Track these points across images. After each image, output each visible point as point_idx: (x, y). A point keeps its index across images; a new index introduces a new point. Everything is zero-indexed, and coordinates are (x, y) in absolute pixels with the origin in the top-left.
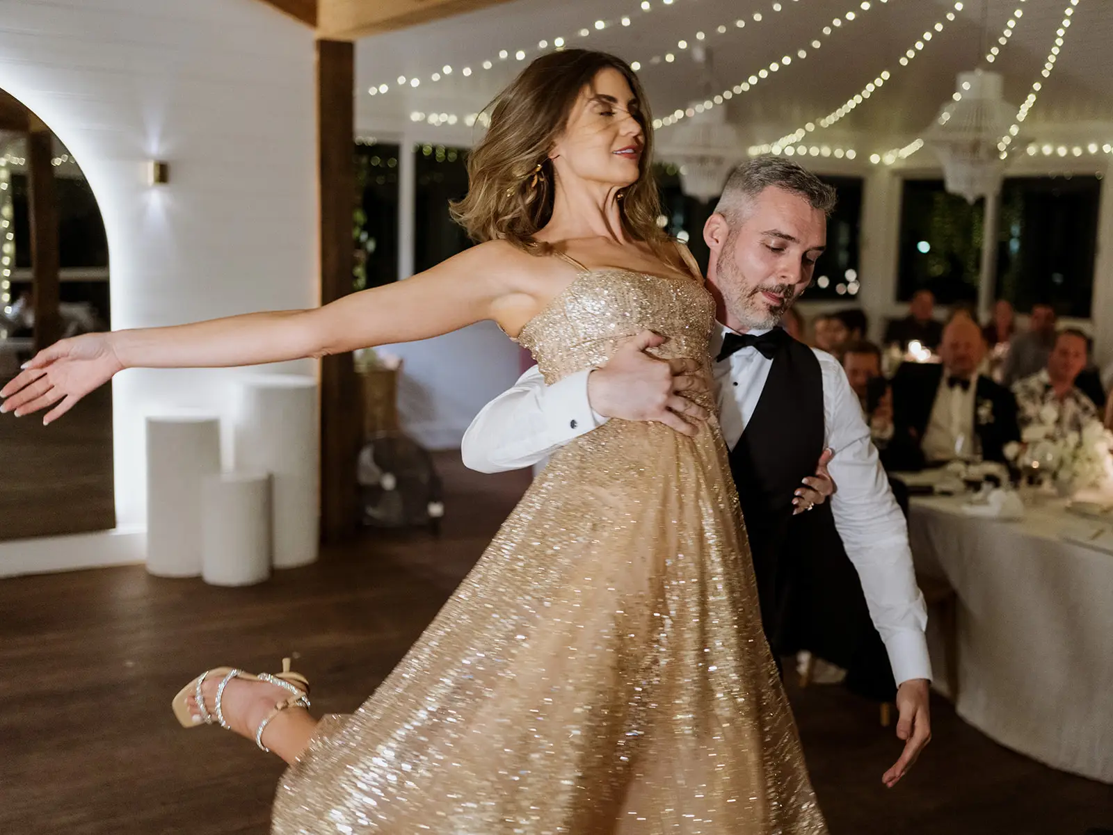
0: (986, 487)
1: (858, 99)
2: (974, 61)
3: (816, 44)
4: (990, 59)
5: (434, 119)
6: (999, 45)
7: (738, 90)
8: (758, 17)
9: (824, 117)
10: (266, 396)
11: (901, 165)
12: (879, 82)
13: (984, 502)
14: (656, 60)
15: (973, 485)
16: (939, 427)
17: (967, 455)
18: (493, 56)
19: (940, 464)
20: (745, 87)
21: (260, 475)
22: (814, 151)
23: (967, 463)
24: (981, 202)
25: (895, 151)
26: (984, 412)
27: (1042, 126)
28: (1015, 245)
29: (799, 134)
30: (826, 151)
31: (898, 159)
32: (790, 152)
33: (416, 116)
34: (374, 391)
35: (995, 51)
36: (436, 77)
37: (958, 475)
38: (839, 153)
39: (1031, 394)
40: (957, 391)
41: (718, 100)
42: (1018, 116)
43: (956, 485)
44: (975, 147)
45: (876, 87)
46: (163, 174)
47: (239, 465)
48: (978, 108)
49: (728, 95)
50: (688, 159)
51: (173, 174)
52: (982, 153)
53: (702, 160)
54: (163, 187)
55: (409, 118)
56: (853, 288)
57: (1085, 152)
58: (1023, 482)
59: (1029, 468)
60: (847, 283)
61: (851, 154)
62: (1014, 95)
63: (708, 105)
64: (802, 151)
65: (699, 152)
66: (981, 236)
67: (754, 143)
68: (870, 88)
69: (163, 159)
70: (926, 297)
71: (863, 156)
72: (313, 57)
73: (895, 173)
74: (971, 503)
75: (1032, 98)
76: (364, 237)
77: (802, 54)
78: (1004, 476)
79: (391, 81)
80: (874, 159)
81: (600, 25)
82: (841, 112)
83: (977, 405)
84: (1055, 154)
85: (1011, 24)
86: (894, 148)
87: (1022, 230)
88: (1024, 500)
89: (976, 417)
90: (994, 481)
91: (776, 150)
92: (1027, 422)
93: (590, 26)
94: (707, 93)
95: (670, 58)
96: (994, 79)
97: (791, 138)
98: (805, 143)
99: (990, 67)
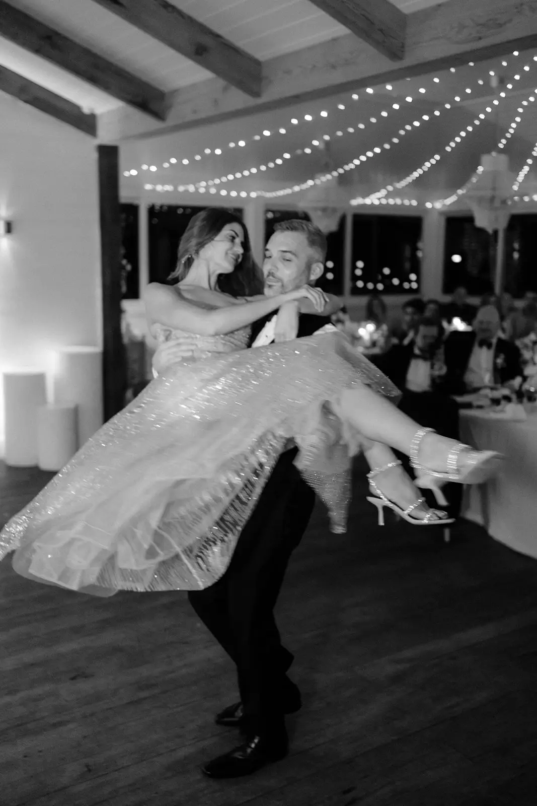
0: (503, 402)
1: (420, 171)
2: (491, 147)
3: (396, 140)
4: (501, 146)
5: (159, 188)
6: (506, 138)
7: (347, 168)
8: (362, 126)
9: (398, 182)
10: (73, 359)
11: (445, 209)
12: (433, 161)
13: (502, 411)
14: (299, 152)
15: (496, 402)
16: (473, 371)
17: (492, 384)
18: (202, 152)
19: (476, 390)
20: (352, 166)
21: (71, 405)
22: (392, 202)
23: (492, 389)
24: (496, 232)
25: (441, 201)
26: (500, 361)
28: (516, 255)
29: (383, 192)
30: (399, 202)
31: (444, 205)
32: (377, 202)
33: (148, 187)
34: (133, 355)
35: (504, 141)
36: (166, 165)
37: (486, 396)
38: (407, 202)
39: (526, 346)
40: (484, 349)
41: (335, 174)
42: (517, 178)
43: (485, 402)
44: (492, 199)
45: (432, 164)
46: (9, 228)
47: (57, 400)
48: (494, 176)
49: (341, 171)
50: (316, 209)
51: (14, 227)
52: (497, 203)
53: (324, 210)
54: (9, 236)
55: (144, 189)
56: (414, 285)
58: (525, 400)
59: (529, 391)
60: (410, 281)
61: (414, 203)
63: (329, 177)
64: (384, 202)
65: (321, 205)
66: (495, 250)
67: (354, 198)
68: (428, 165)
69: (9, 219)
70: (462, 291)
71: (421, 203)
72: (95, 156)
73: (441, 213)
74: (495, 411)
75: (526, 168)
76: (124, 262)
77: (387, 146)
78: (514, 397)
79: (138, 168)
80: (429, 205)
81: (267, 133)
82: (409, 179)
83: (496, 356)
85: (514, 125)
86: (441, 199)
87: (519, 246)
88: (526, 410)
89: (495, 364)
90: (508, 399)
91: (368, 201)
92: (525, 362)
93: (261, 134)
94: (327, 169)
95: (308, 151)
96: (503, 158)
97: (378, 195)
98: (386, 197)
99: (501, 151)
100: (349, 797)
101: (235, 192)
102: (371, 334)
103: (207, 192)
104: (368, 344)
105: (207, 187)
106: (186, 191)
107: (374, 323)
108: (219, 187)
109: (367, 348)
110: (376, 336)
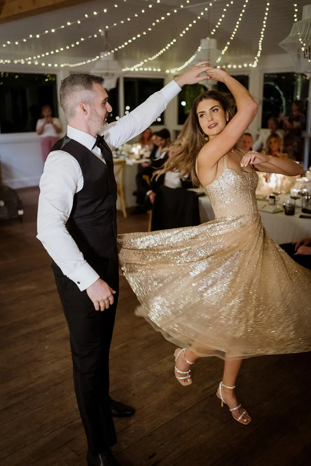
1: (164, 50)
2: (206, 34)
4: (212, 33)
6: (216, 29)
7: (120, 47)
8: (129, 19)
11: (177, 73)
12: (172, 43)
14: (90, 37)
18: (27, 37)
20: (123, 46)
22: (146, 69)
27: (228, 58)
29: (141, 64)
30: (150, 69)
31: (177, 71)
32: (137, 70)
35: (214, 30)
36: (4, 45)
38: (155, 70)
41: (113, 51)
42: (221, 54)
45: (171, 45)
48: (208, 52)
49: (116, 49)
57: (243, 66)
61: (159, 70)
62: (220, 47)
63: (109, 53)
64: (141, 69)
65: (105, 71)
67: (124, 67)
68: (169, 45)
71: (163, 71)
75: (226, 48)
77: (145, 33)
80: (168, 71)
81: (69, 24)
82: (158, 55)
84: (232, 68)
85: (220, 20)
86: (175, 68)
91: (132, 69)
93: (65, 24)
94: (107, 49)
95: (95, 36)
96: (213, 42)
97: (138, 65)
98: (143, 67)
99: (212, 37)
100: (153, 460)
101: (51, 64)
102: (139, 151)
103: (33, 64)
104: (138, 157)
105: (32, 60)
106: (19, 63)
107: (140, 144)
108: (41, 60)
109: (138, 160)
110: (142, 152)
